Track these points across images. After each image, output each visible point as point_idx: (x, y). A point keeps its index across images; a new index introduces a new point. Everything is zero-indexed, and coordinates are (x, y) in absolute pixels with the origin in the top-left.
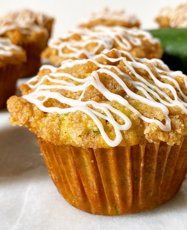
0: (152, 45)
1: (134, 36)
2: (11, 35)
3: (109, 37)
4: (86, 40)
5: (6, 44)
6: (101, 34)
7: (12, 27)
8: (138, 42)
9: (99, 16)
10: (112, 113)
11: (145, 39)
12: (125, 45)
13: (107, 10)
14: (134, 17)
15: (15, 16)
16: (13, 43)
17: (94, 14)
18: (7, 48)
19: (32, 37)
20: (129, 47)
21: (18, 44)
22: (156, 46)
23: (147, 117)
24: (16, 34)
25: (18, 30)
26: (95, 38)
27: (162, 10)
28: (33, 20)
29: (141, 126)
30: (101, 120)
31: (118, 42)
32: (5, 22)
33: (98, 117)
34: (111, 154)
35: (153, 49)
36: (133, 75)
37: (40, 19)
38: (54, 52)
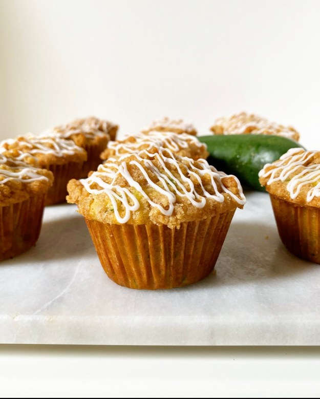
0: (198, 148)
1: (182, 140)
2: (76, 139)
3: (160, 140)
4: (140, 142)
5: (70, 145)
6: (153, 137)
7: (77, 131)
8: (185, 145)
9: (159, 125)
10: (127, 196)
11: (191, 142)
12: (174, 147)
13: (166, 119)
14: (191, 126)
15: (82, 123)
16: (76, 144)
17: (155, 123)
18: (70, 148)
19: (95, 141)
20: (177, 149)
21: (82, 146)
22: (202, 149)
23: (154, 202)
24: (80, 137)
25: (83, 134)
26: (148, 140)
27: (218, 120)
28: (98, 126)
29: (148, 209)
30: (117, 201)
31: (167, 144)
32: (70, 127)
33: (115, 199)
34: (123, 229)
35: (199, 151)
36: (163, 169)
37: (105, 126)
38: (111, 152)
